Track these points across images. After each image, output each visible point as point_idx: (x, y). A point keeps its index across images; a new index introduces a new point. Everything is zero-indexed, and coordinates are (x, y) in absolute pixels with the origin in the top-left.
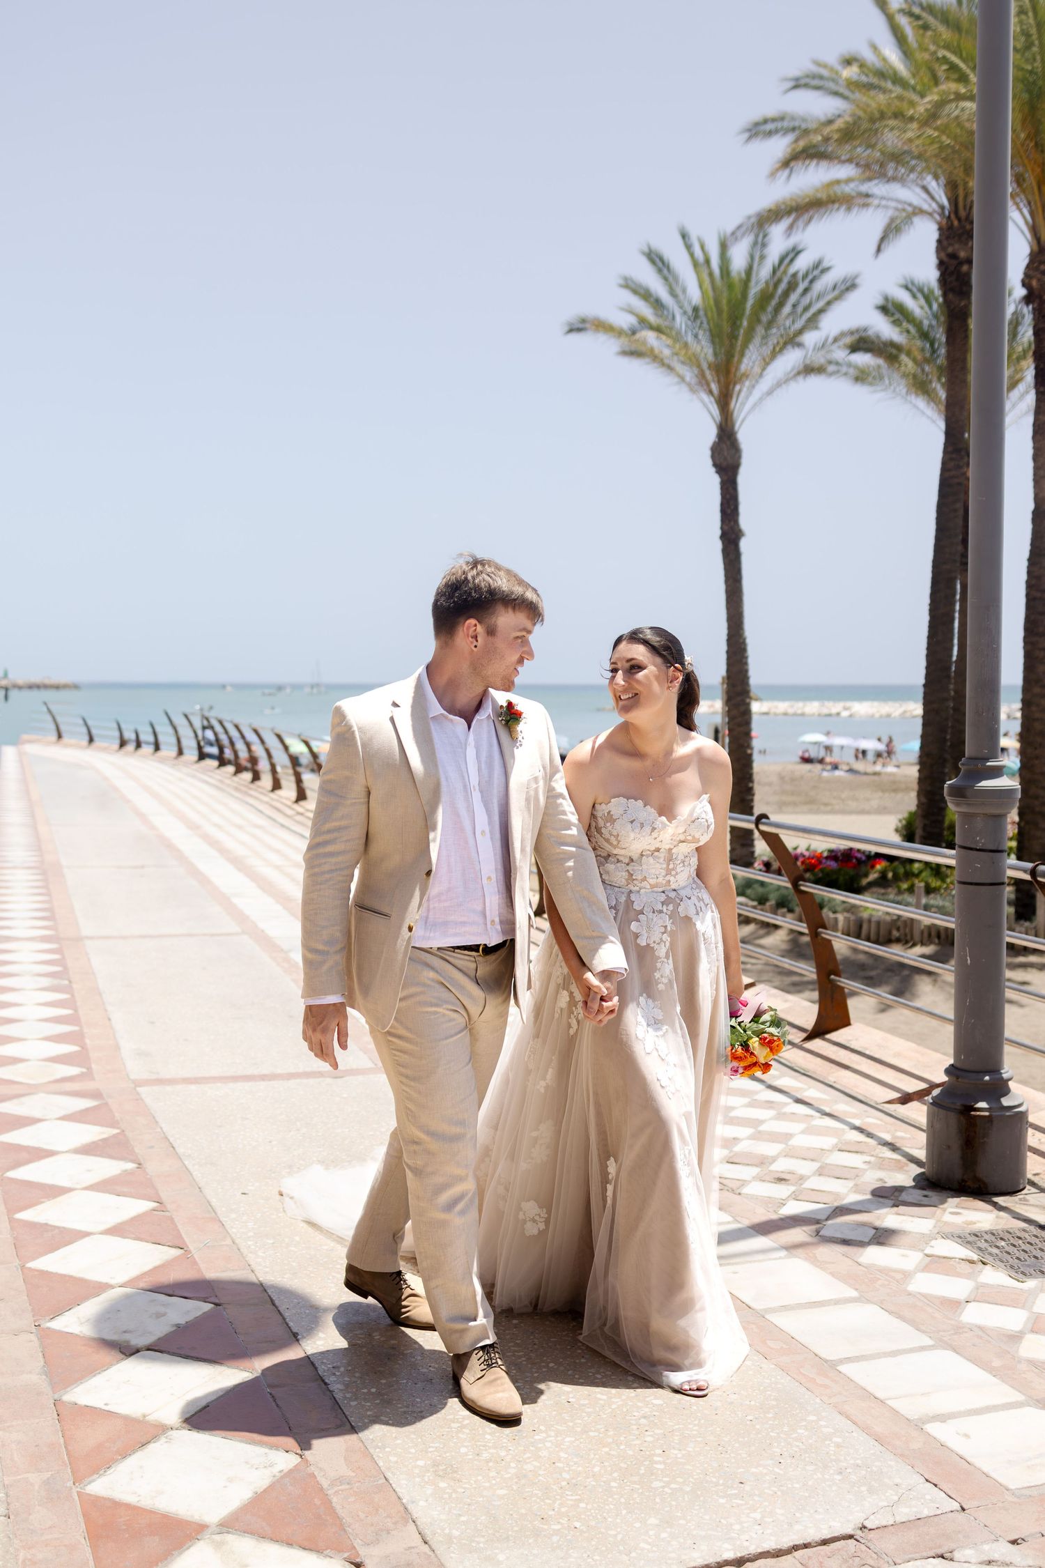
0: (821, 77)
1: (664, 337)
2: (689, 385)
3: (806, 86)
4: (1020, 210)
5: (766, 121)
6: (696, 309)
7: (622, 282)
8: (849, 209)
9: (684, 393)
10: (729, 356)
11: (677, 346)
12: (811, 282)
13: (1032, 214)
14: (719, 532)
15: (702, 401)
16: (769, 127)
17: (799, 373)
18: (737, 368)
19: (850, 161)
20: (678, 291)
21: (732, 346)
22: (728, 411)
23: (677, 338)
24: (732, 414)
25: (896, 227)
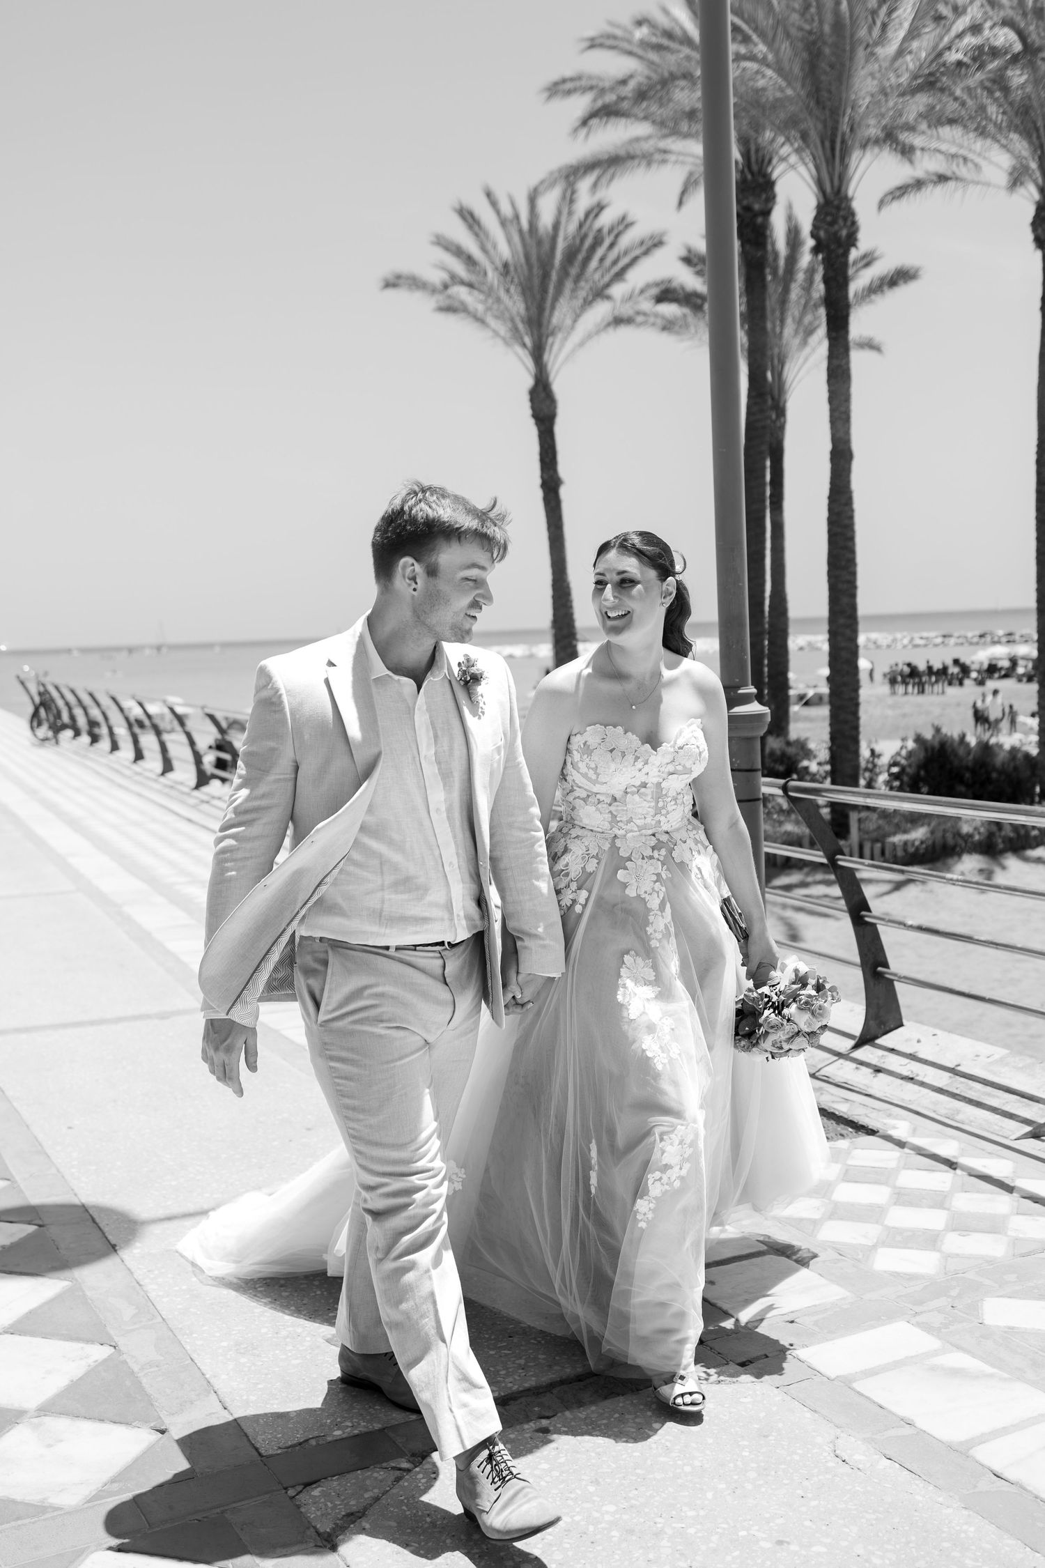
0: (615, 37)
1: (476, 293)
2: (504, 339)
3: (601, 46)
4: (806, 164)
5: (564, 81)
6: (506, 265)
7: (434, 239)
8: (649, 164)
9: (500, 346)
10: (541, 309)
11: (490, 301)
12: (617, 236)
13: (817, 168)
14: (538, 481)
15: (517, 354)
16: (569, 86)
17: (609, 325)
18: (549, 322)
19: (646, 118)
20: (489, 247)
21: (543, 299)
22: (542, 363)
23: (489, 292)
24: (546, 366)
25: (695, 180)
